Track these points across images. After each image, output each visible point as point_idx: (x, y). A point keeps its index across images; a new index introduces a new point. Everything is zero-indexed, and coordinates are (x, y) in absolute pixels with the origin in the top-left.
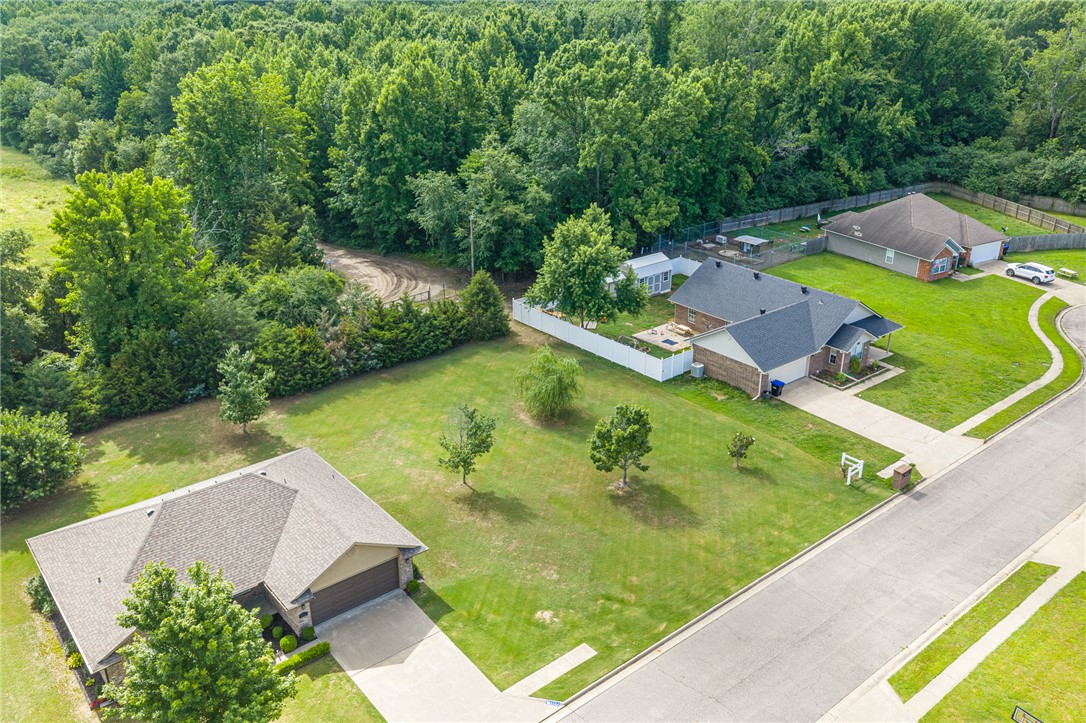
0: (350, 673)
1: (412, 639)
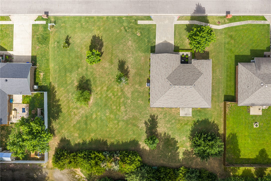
0: (173, 44)
1: (161, 45)
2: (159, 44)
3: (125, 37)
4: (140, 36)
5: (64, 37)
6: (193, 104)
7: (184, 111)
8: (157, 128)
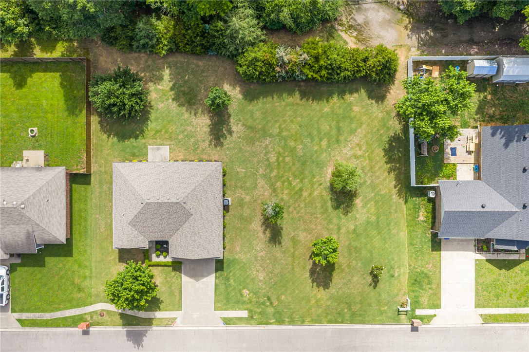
0: (183, 275)
1: (205, 274)
2: (209, 274)
3: (271, 288)
4: (244, 288)
5: (381, 285)
6: (146, 169)
7: (161, 155)
8: (210, 123)
